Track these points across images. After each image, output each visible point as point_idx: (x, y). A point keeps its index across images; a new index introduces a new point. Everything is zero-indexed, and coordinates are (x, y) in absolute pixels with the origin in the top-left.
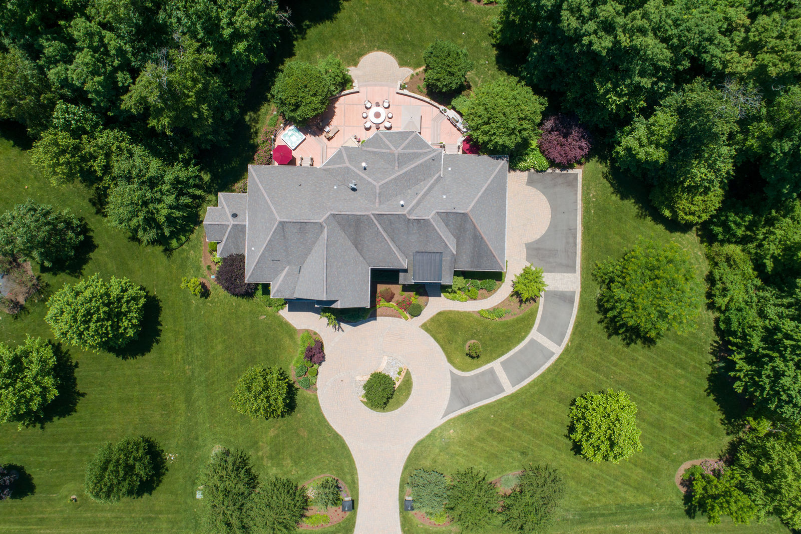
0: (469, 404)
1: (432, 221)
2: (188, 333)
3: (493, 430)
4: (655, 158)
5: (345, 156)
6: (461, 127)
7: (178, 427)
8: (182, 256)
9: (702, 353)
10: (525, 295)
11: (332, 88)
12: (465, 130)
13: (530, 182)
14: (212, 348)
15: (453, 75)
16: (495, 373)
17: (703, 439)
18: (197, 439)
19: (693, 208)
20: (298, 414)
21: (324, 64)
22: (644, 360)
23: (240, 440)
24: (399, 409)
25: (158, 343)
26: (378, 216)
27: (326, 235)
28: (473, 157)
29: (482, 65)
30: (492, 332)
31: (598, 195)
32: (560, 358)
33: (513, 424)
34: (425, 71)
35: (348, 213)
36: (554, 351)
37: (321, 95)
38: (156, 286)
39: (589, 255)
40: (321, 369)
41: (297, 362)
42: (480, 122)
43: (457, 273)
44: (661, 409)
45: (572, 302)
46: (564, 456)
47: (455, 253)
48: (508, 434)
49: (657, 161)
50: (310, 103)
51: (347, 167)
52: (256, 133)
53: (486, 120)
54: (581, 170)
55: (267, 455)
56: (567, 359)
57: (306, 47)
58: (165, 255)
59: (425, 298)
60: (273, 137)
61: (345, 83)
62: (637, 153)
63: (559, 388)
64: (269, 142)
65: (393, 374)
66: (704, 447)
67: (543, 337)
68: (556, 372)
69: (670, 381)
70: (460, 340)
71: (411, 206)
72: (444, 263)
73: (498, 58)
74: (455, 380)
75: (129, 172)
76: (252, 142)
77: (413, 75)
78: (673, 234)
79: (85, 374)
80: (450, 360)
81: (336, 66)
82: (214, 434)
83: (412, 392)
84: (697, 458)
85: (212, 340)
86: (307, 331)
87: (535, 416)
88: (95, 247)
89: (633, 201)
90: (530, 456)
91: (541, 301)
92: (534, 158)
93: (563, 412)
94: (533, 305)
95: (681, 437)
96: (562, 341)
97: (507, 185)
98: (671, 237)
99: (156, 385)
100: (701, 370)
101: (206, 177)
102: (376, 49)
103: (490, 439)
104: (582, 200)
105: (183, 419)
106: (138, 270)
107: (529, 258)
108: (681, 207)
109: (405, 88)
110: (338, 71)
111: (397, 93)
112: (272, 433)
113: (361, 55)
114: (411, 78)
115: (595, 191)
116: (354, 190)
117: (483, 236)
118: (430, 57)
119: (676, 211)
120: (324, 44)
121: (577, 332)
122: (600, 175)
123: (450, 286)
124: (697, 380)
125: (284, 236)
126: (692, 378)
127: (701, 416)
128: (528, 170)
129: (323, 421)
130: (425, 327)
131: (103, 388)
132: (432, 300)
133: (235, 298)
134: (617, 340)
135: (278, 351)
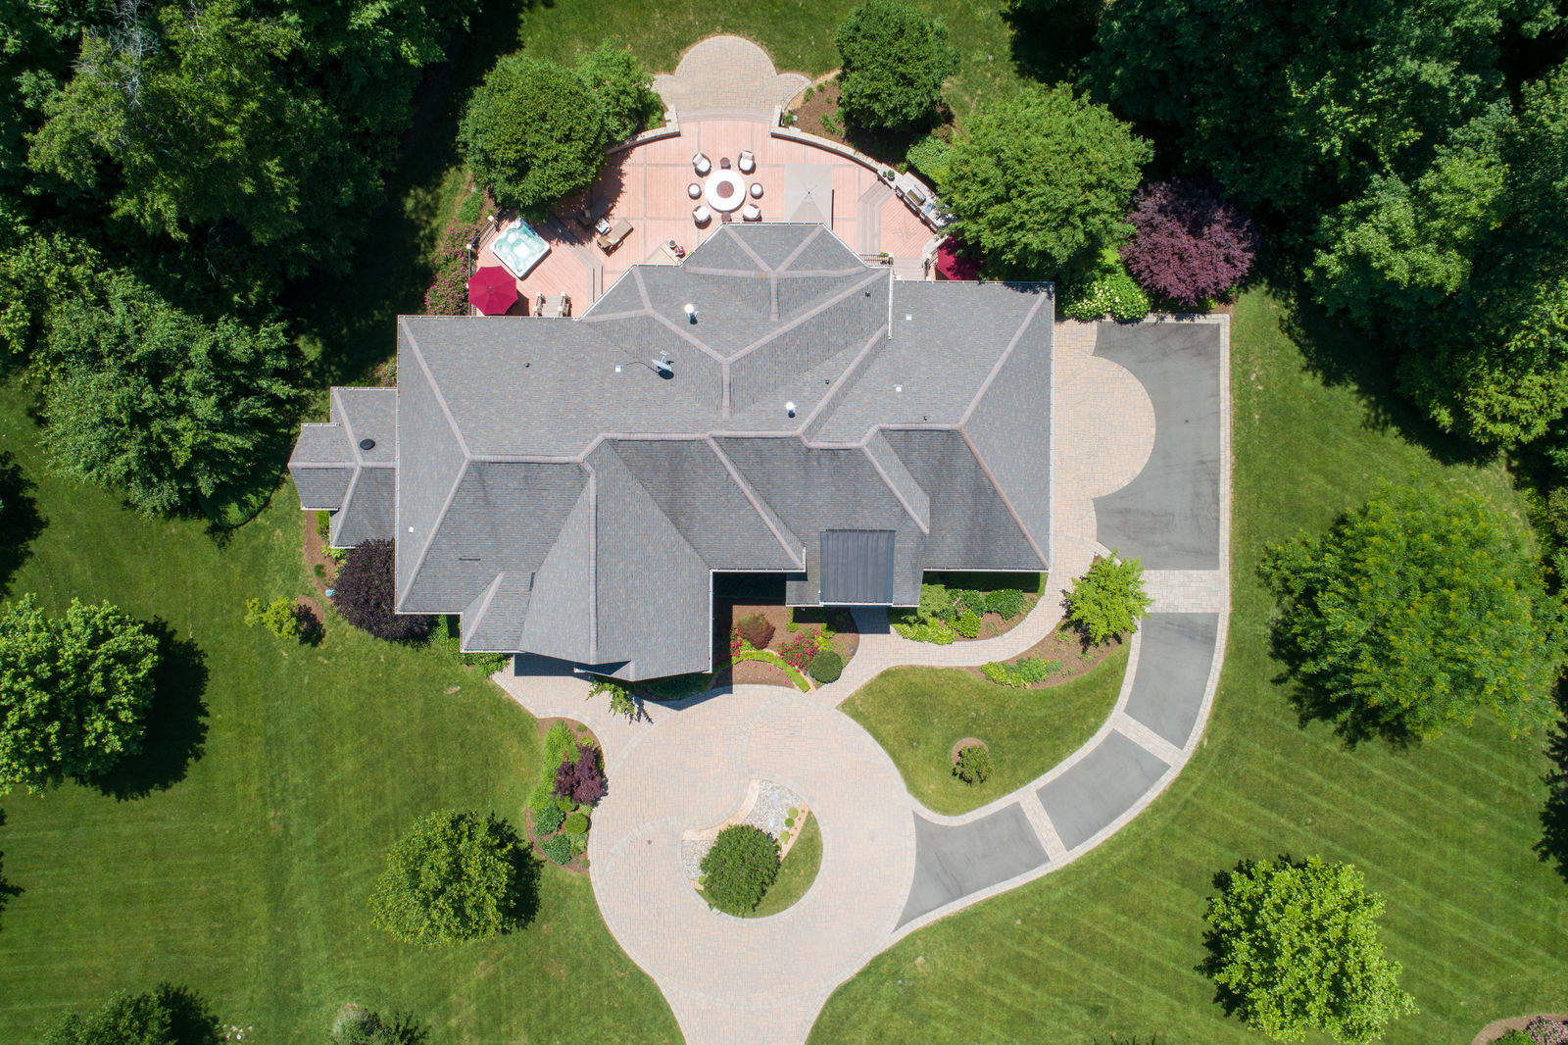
0: (961, 894)
1: (868, 452)
2: (271, 730)
3: (1020, 956)
4: (1437, 278)
5: (642, 289)
6: (932, 215)
7: (253, 959)
8: (255, 542)
9: (1527, 759)
10: (1100, 629)
11: (613, 124)
12: (940, 223)
13: (1104, 348)
14: (332, 766)
15: (911, 83)
16: (1024, 817)
17: (1533, 965)
18: (299, 988)
19: (1515, 405)
20: (544, 925)
21: (590, 65)
22: (1388, 778)
23: (404, 989)
24: (792, 909)
25: (198, 757)
26: (730, 443)
27: (593, 496)
28: (968, 286)
29: (978, 64)
30: (1015, 718)
31: (1268, 377)
32: (1183, 778)
33: (1071, 939)
34: (841, 78)
35: (649, 436)
36: (1166, 760)
37: (582, 139)
38: (193, 616)
39: (1249, 524)
40: (597, 815)
41: (538, 798)
42: (985, 196)
43: (930, 578)
44: (1428, 896)
45: (1210, 640)
46: (1194, 1014)
47: (927, 531)
48: (1060, 966)
49: (1440, 288)
50: (555, 159)
51: (647, 317)
52: (432, 239)
53: (1001, 190)
54: (1227, 317)
55: (471, 1025)
56: (1200, 780)
57: (549, 26)
58: (213, 539)
59: (849, 637)
60: (469, 247)
61: (644, 112)
62: (1389, 267)
63: (1179, 851)
64: (460, 260)
65: (772, 825)
66: (1534, 987)
67: (1141, 727)
68: (1173, 812)
69: (1450, 827)
70: (936, 737)
71: (813, 415)
72: (898, 556)
73: (1016, 44)
74: (927, 836)
75: (92, 343)
76: (421, 260)
77: (810, 91)
78: (1450, 469)
79: (19, 836)
80: (914, 788)
81: (621, 69)
82: (339, 977)
83: (823, 866)
84: (1518, 1014)
85: (331, 748)
86: (562, 722)
87: (1123, 919)
88: (43, 524)
89: (1354, 387)
90: (1112, 1017)
91: (1136, 640)
92: (1111, 291)
93: (1191, 908)
94: (1116, 650)
95: (1479, 962)
96: (1186, 736)
97: (1053, 356)
98: (1447, 476)
99: (195, 860)
100: (1525, 799)
101: (312, 351)
102: (719, 28)
103: (1012, 978)
104: (1232, 389)
105: (264, 940)
106: (148, 580)
107: (1102, 536)
108: (1481, 403)
109: (792, 123)
110: (625, 80)
111: (774, 136)
112: (480, 972)
113: (683, 44)
114: (807, 100)
115: (1263, 367)
116: (666, 375)
117: (997, 485)
118: (854, 40)
119: (1468, 415)
120: (592, 19)
121: (1224, 713)
122: (1274, 328)
123: (913, 611)
124: (1516, 824)
125: (486, 499)
126: (1504, 818)
127: (1527, 910)
128: (1099, 317)
129: (604, 942)
130: (850, 707)
131: (65, 871)
132: (866, 640)
133: (383, 644)
134: (1322, 731)
135: (492, 772)
